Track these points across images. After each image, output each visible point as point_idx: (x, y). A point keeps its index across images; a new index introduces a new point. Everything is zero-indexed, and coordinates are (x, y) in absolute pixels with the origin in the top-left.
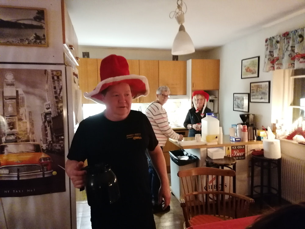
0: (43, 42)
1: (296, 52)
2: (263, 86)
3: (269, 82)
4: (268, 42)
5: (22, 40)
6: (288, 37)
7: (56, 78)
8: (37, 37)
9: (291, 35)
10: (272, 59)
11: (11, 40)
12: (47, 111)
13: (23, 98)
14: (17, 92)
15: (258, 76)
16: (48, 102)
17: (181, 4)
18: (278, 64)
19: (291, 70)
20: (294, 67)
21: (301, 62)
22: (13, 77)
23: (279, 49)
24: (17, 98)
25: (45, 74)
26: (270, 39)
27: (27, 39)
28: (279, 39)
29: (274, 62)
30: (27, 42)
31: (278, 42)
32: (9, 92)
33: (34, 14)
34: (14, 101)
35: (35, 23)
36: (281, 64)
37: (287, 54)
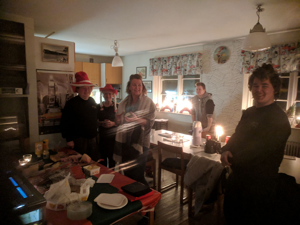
0: (67, 61)
1: (164, 68)
2: (148, 83)
3: (152, 81)
4: (151, 60)
5: (58, 60)
6: (160, 60)
7: (71, 78)
8: (64, 59)
9: (161, 60)
10: (153, 69)
11: (53, 60)
12: (67, 93)
13: (57, 87)
14: (55, 84)
15: (146, 78)
16: (68, 89)
17: (116, 43)
18: (155, 73)
19: (161, 76)
20: (163, 75)
21: (166, 73)
22: (53, 77)
23: (156, 65)
24: (54, 87)
25: (67, 76)
26: (152, 59)
27: (60, 60)
28: (156, 60)
29: (154, 71)
30: (60, 61)
31: (156, 61)
32: (51, 84)
33: (64, 49)
34: (53, 88)
35: (64, 53)
36: (157, 73)
37: (160, 68)
